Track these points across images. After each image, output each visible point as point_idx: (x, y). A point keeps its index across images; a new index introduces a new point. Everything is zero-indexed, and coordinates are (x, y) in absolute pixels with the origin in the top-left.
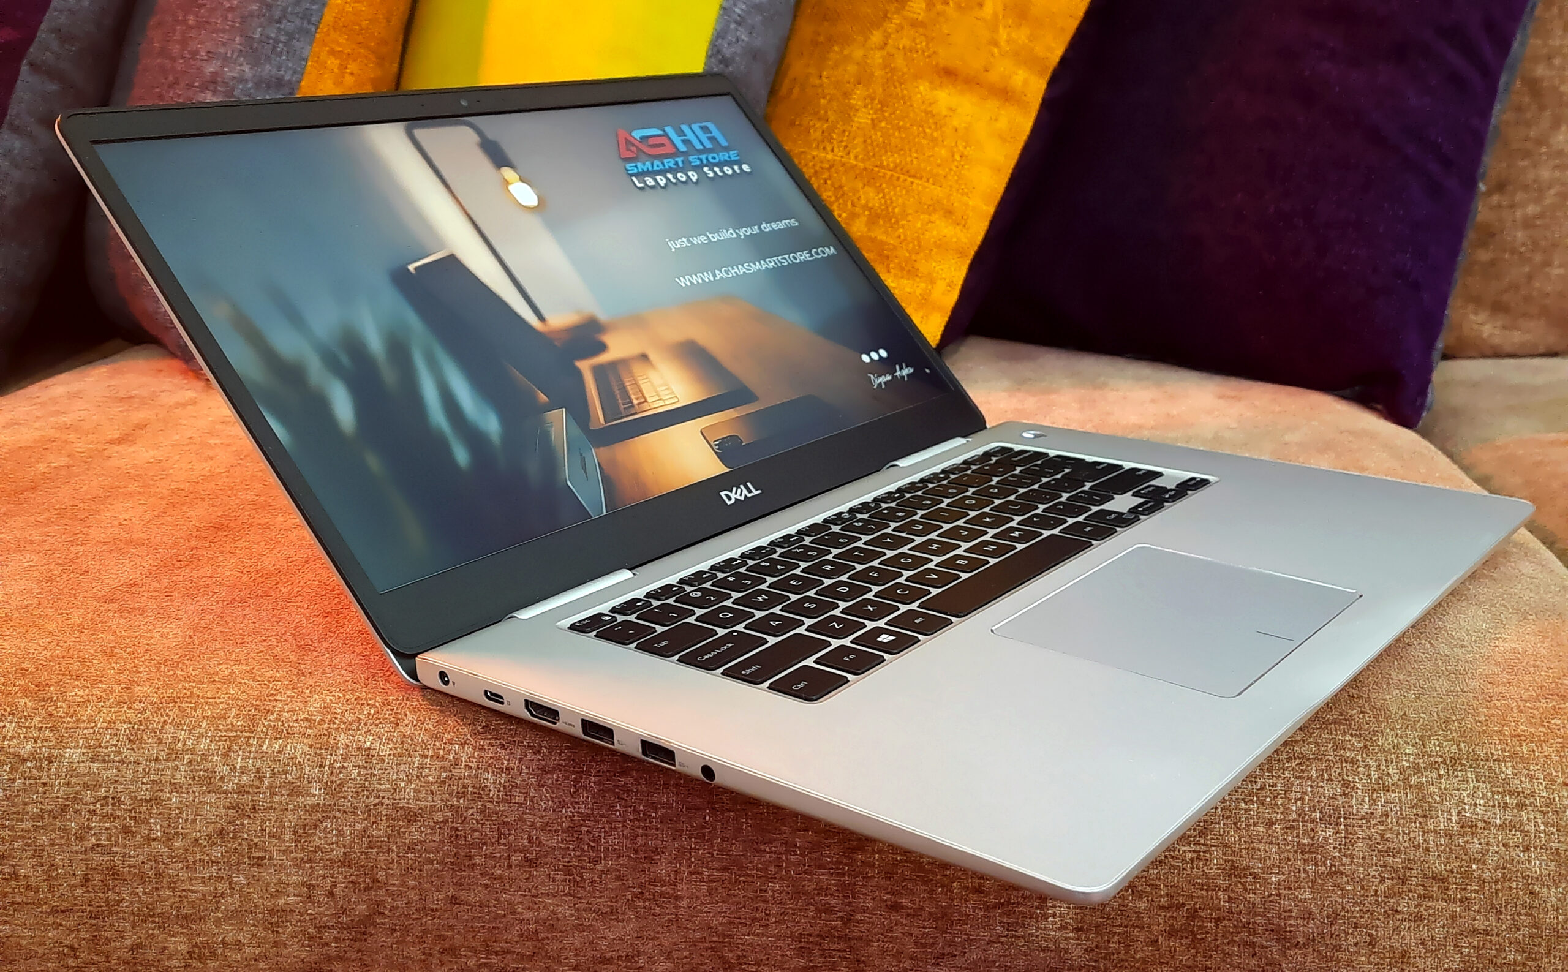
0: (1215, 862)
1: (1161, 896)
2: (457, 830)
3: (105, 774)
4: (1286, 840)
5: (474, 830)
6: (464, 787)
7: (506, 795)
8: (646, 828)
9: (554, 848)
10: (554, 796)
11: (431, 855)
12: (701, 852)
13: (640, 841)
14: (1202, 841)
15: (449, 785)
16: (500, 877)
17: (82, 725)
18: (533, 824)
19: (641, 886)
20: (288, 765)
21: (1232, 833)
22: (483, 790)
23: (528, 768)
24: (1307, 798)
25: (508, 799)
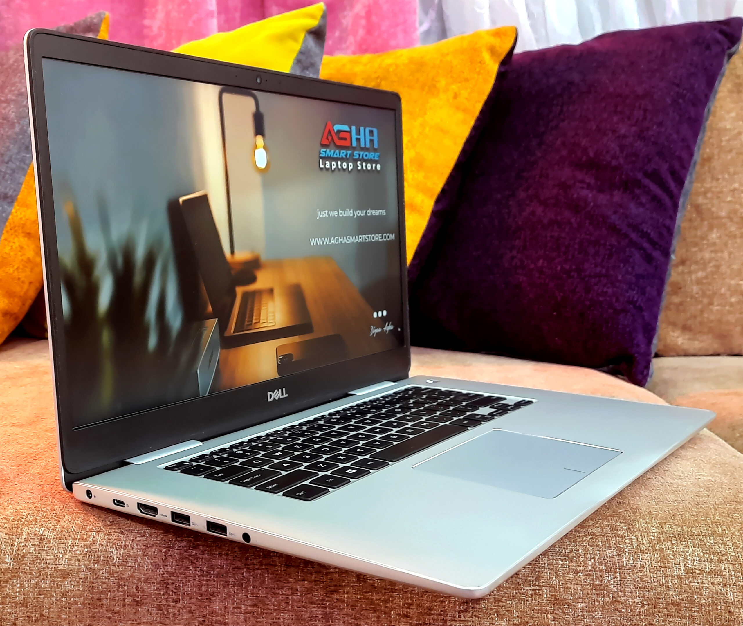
0: (545, 596)
1: (514, 618)
2: (93, 583)
4: (586, 582)
6: (98, 557)
7: (123, 561)
8: (207, 581)
9: (151, 594)
10: (152, 561)
11: (77, 599)
12: (240, 595)
13: (204, 589)
14: (537, 583)
15: (89, 556)
16: (118, 612)
18: (139, 579)
19: (204, 616)
21: (554, 579)
22: (110, 558)
23: (137, 545)
24: (597, 557)
25: (124, 564)
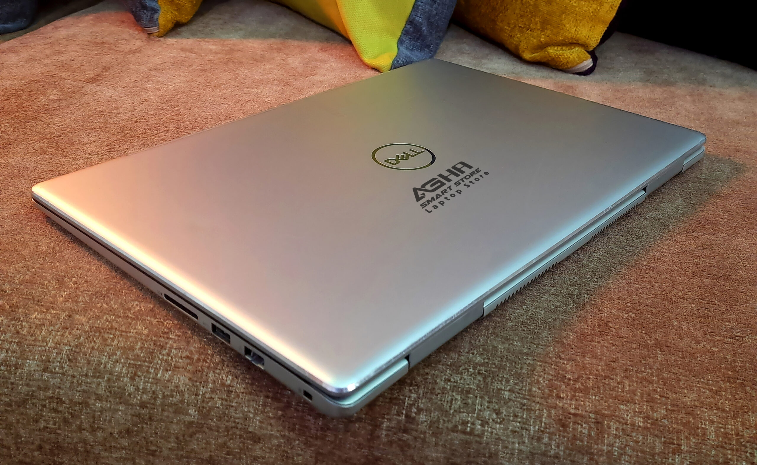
3: (52, 381)
5: (299, 455)
17: (38, 344)
20: (174, 391)
